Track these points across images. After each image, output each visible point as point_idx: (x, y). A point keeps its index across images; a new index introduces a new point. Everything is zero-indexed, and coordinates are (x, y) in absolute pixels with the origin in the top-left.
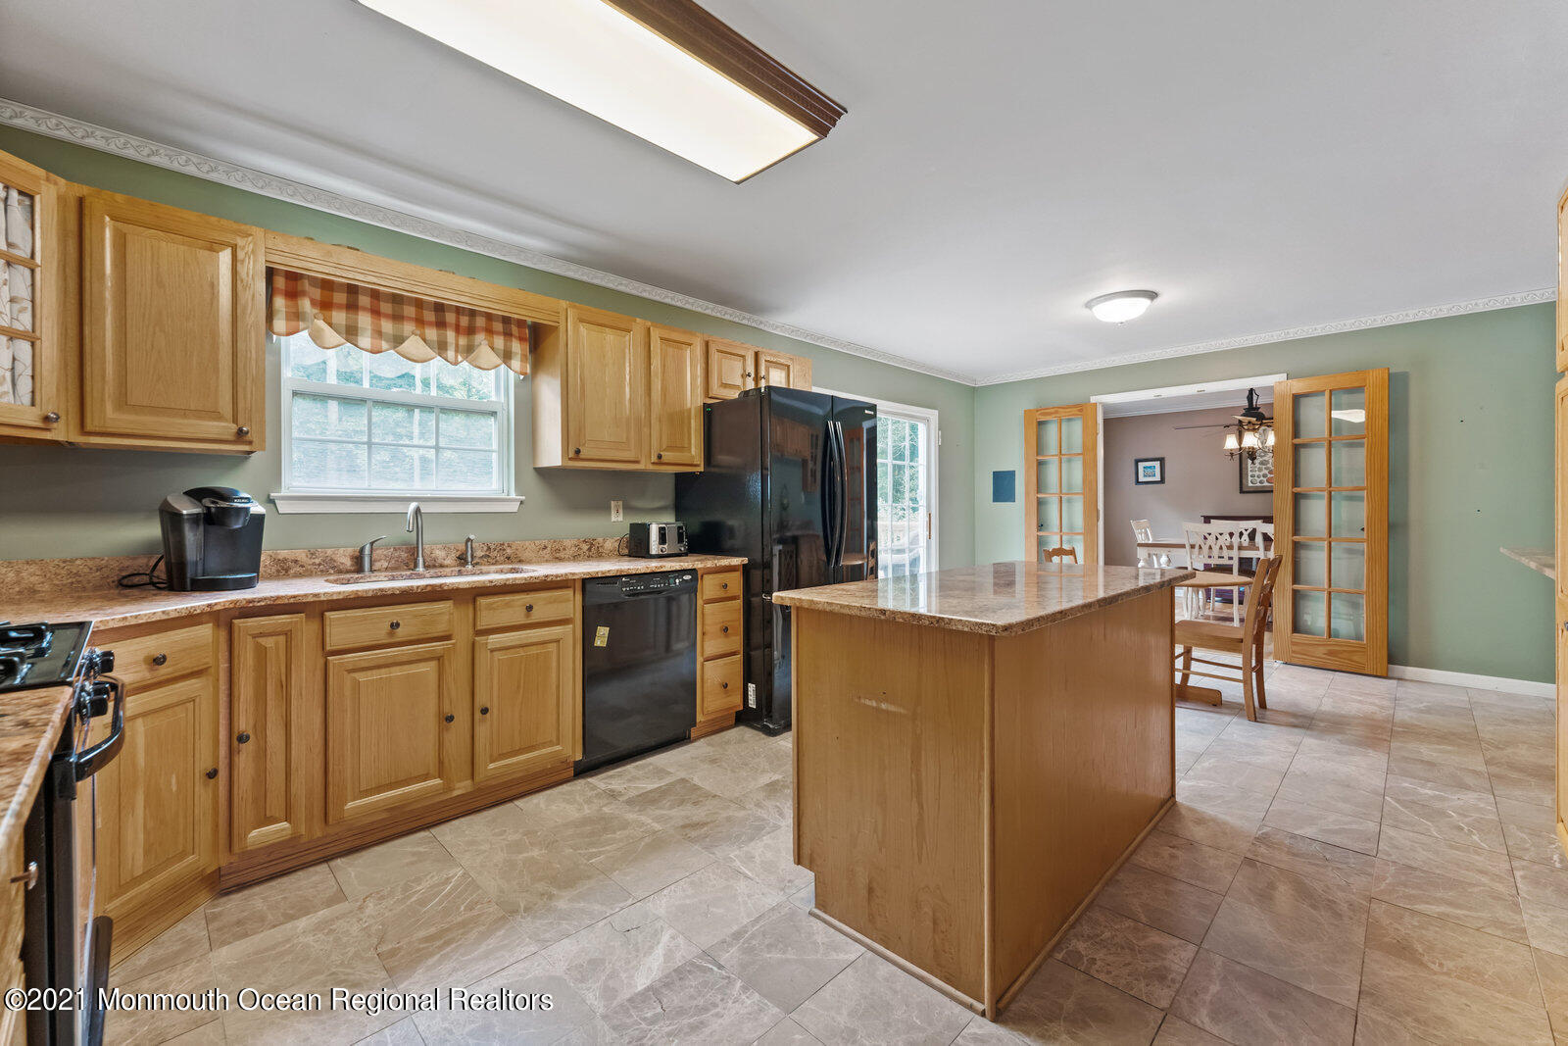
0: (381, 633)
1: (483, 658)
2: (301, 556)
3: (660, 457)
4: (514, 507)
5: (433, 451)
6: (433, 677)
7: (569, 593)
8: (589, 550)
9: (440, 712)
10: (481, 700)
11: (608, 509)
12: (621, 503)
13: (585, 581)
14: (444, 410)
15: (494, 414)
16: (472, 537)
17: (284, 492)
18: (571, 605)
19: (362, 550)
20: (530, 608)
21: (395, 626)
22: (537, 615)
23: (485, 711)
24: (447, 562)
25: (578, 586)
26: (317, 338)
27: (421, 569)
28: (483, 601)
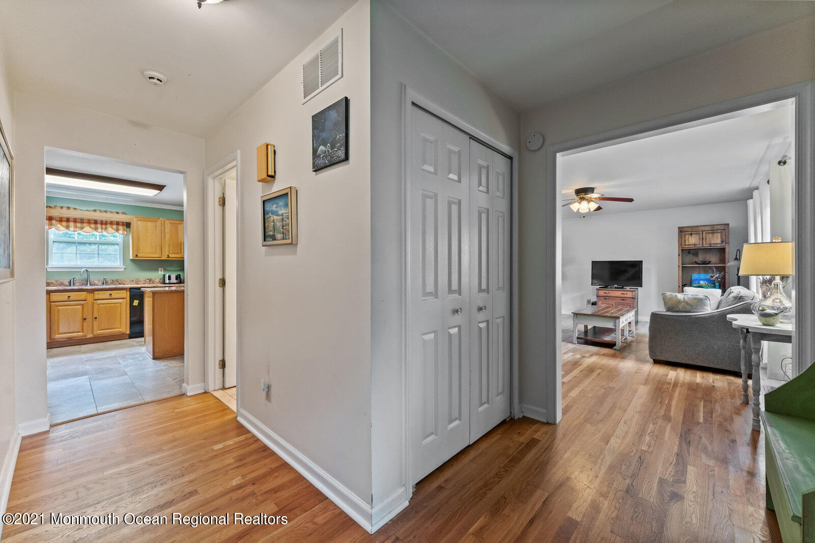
0: (66, 298)
1: (96, 307)
2: (54, 282)
3: (168, 256)
4: (123, 270)
5: (97, 255)
6: (81, 309)
7: (125, 291)
8: (150, 282)
9: (83, 317)
10: (95, 315)
11: (158, 270)
12: (163, 269)
13: (130, 288)
14: (101, 244)
15: (118, 244)
16: (105, 277)
17: (49, 266)
18: (126, 295)
19: (70, 281)
20: (111, 295)
21: (69, 297)
22: (113, 296)
23: (96, 318)
24: (99, 284)
25: (128, 290)
26: (57, 229)
27: (89, 285)
28: (96, 292)
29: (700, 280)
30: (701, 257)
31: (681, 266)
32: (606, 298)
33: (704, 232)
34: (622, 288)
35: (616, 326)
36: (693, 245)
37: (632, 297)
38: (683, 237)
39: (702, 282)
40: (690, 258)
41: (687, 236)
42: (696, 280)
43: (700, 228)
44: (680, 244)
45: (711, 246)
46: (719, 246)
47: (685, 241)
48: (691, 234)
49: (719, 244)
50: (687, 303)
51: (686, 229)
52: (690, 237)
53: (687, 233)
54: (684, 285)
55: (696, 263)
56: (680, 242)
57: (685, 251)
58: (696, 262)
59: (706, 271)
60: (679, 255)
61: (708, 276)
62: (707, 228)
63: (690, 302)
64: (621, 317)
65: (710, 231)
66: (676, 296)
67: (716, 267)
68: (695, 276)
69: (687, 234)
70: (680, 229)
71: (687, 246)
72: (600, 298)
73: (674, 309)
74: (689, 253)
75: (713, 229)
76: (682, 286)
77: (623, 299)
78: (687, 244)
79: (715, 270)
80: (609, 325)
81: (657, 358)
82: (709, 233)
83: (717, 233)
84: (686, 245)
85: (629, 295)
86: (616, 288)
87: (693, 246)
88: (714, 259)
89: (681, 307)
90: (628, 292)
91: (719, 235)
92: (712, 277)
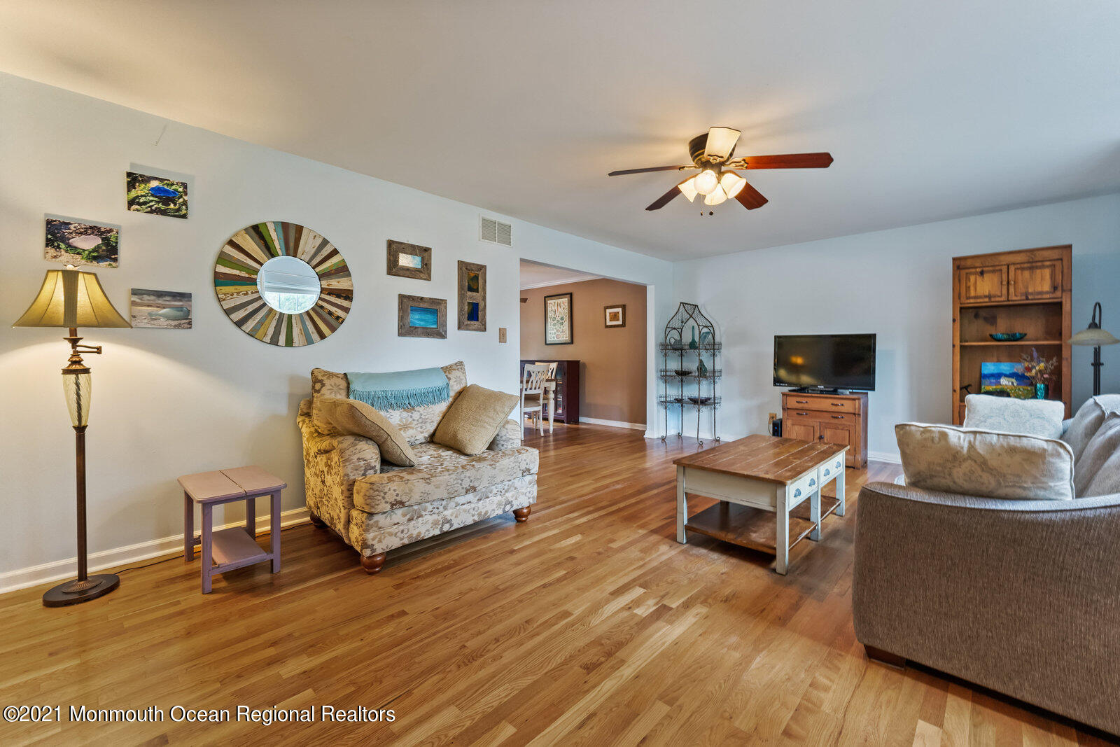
29: (998, 376)
30: (1003, 326)
31: (958, 343)
32: (800, 412)
33: (1012, 268)
34: (835, 392)
35: (775, 507)
36: (985, 297)
37: (853, 411)
38: (963, 282)
39: (1004, 382)
40: (977, 327)
41: (972, 278)
42: (992, 375)
43: (1002, 258)
44: (957, 296)
45: (1027, 299)
46: (1047, 298)
47: (968, 288)
48: (982, 273)
49: (1047, 293)
50: (984, 464)
51: (969, 263)
52: (979, 279)
53: (974, 270)
54: (966, 389)
55: (993, 338)
56: (957, 291)
57: (968, 312)
58: (991, 336)
59: (1013, 355)
60: (954, 320)
61: (1019, 368)
62: (1019, 258)
63: (993, 463)
64: (789, 482)
65: (1026, 265)
66: (944, 435)
67: (1037, 347)
68: (989, 368)
69: (971, 273)
70: (958, 263)
71: (972, 301)
72: (789, 411)
73: (936, 481)
74: (976, 316)
75: (1032, 259)
76: (961, 389)
77: (835, 415)
78: (973, 294)
79: (1035, 354)
80: (761, 501)
81: (878, 644)
82: (1023, 269)
83: (1043, 267)
84: (968, 298)
85: (848, 406)
86: (822, 392)
87: (987, 300)
88: (1032, 329)
89: (959, 475)
90: (845, 401)
91: (1047, 272)
92: (1029, 369)
